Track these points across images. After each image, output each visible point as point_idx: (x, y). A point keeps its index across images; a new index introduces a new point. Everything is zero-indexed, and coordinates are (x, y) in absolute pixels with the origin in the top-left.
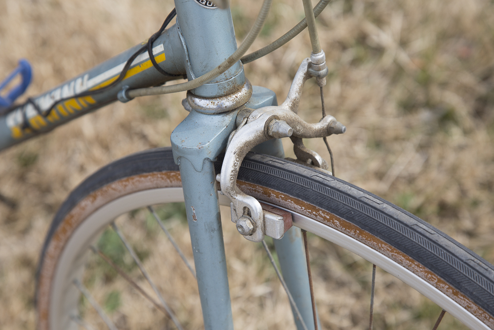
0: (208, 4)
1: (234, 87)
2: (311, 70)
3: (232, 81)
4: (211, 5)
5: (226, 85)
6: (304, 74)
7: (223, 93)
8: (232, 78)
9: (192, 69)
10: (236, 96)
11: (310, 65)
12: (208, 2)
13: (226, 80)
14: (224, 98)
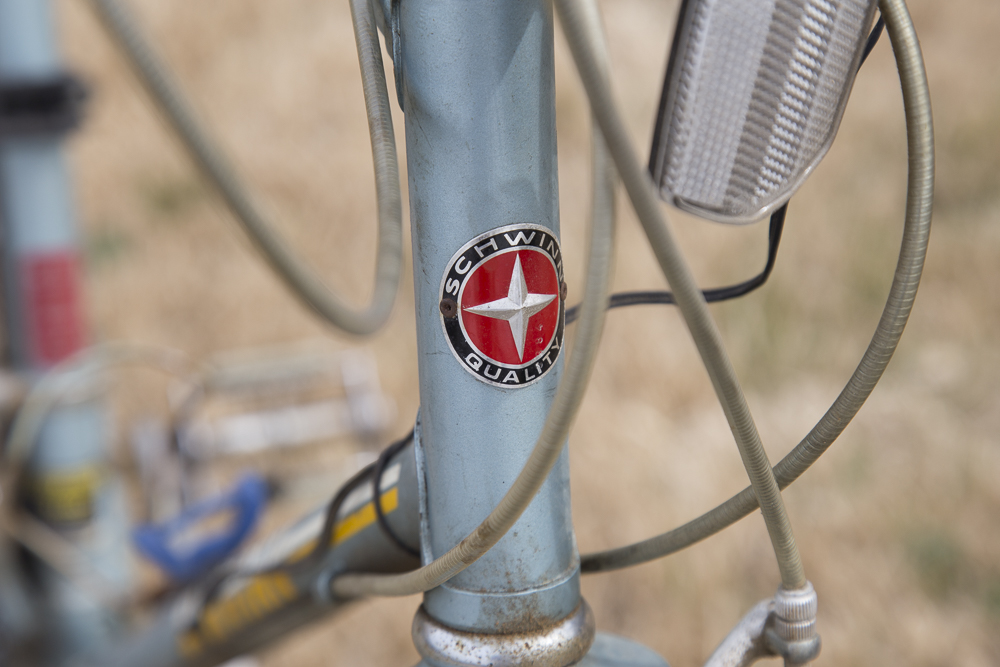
0: (486, 373)
1: (528, 618)
2: (771, 633)
3: (524, 600)
4: (496, 377)
5: (504, 607)
6: (753, 640)
7: (492, 626)
8: (526, 589)
9: (431, 539)
10: (527, 645)
11: (771, 620)
12: (488, 367)
13: (511, 590)
14: (494, 640)
